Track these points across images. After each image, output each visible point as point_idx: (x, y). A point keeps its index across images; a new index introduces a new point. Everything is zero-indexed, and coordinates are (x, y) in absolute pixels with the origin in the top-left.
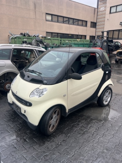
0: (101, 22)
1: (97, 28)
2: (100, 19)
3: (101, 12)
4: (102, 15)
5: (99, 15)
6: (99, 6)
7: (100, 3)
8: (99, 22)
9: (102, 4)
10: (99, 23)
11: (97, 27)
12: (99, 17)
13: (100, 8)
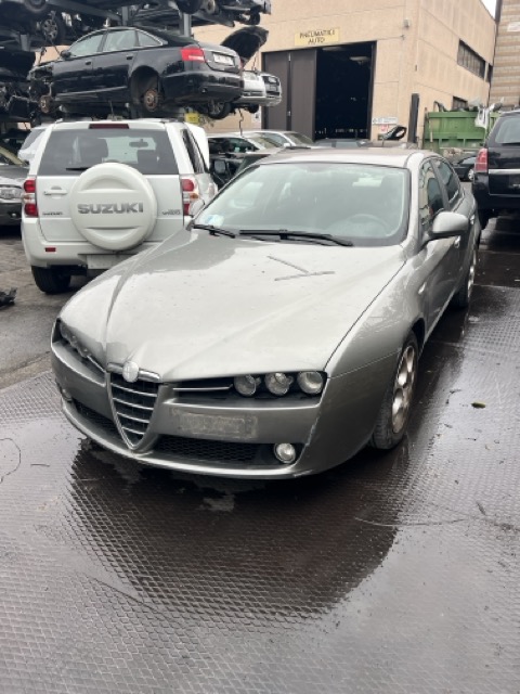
0: (509, 65)
1: (492, 82)
2: (507, 58)
3: (510, 37)
4: (512, 44)
5: (503, 45)
6: (502, 17)
7: (505, 9)
8: (502, 65)
9: (512, 13)
10: (501, 69)
11: (494, 79)
12: (500, 50)
13: (506, 24)
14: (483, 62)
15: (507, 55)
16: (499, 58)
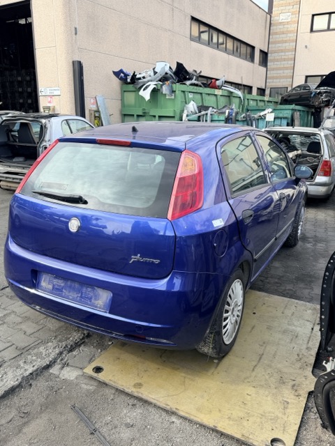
1: (269, 67)
2: (280, 45)
4: (283, 33)
5: (276, 34)
6: (274, 9)
10: (273, 55)
11: (269, 64)
13: (278, 15)
14: (253, 48)
15: (279, 42)
16: (274, 45)
